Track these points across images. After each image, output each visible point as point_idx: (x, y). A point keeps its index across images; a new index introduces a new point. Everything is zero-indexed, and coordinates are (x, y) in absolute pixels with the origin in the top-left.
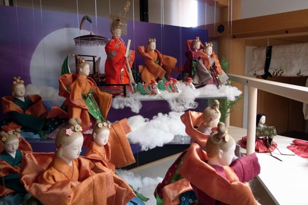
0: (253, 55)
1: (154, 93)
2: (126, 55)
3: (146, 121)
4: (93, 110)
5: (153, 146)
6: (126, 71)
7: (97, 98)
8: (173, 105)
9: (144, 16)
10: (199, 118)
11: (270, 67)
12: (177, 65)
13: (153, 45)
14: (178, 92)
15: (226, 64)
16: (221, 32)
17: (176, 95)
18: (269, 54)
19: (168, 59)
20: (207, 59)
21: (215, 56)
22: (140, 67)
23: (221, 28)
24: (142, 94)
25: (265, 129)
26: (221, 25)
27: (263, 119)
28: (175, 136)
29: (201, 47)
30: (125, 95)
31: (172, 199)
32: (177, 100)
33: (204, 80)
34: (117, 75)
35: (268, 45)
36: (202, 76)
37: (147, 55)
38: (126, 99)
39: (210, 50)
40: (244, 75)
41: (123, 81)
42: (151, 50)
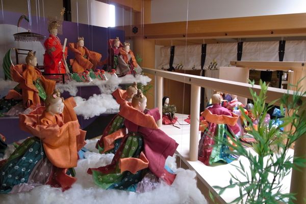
0: (161, 53)
1: (87, 81)
2: (64, 51)
3: (84, 100)
4: (41, 93)
6: (63, 63)
7: (43, 85)
8: (102, 89)
10: (125, 94)
11: (174, 62)
12: (102, 59)
13: (82, 42)
14: (105, 80)
15: (140, 59)
16: (135, 33)
17: (104, 82)
18: (172, 52)
19: (94, 54)
20: (126, 56)
21: (132, 53)
22: (71, 61)
23: (135, 30)
24: (77, 81)
25: (168, 107)
26: (135, 27)
27: (168, 100)
28: (107, 110)
29: (120, 46)
30: (64, 82)
31: (110, 143)
32: (105, 86)
33: (124, 71)
34: (56, 67)
35: (172, 45)
36: (123, 69)
37: (77, 50)
38: (65, 85)
39: (128, 48)
40: (154, 68)
41: (61, 71)
42: (80, 46)
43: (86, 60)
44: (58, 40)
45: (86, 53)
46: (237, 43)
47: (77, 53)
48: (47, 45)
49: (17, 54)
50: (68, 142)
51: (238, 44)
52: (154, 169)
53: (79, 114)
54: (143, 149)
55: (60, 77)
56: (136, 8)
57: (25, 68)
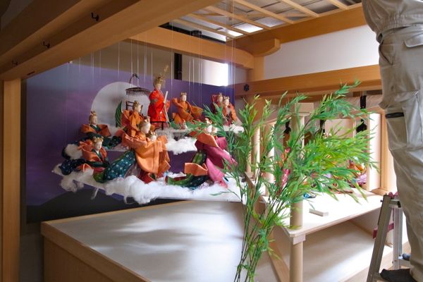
1: (183, 128)
2: (165, 102)
3: (175, 141)
5: (181, 152)
6: (164, 113)
9: (178, 75)
13: (185, 97)
19: (196, 109)
21: (231, 107)
22: (174, 114)
23: (247, 87)
24: (175, 129)
26: (247, 85)
30: (162, 129)
34: (157, 116)
37: (179, 104)
39: (227, 102)
41: (161, 120)
42: (182, 101)
43: (187, 113)
44: (161, 93)
45: (188, 108)
46: (359, 98)
47: (179, 107)
48: (151, 97)
49: (127, 105)
50: (153, 155)
51: (361, 98)
52: (212, 176)
53: (169, 150)
54: (205, 162)
55: (160, 125)
56: (247, 65)
57: (131, 113)
